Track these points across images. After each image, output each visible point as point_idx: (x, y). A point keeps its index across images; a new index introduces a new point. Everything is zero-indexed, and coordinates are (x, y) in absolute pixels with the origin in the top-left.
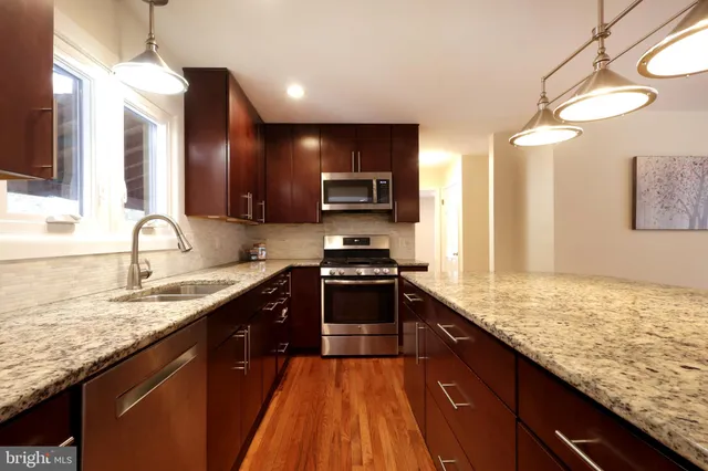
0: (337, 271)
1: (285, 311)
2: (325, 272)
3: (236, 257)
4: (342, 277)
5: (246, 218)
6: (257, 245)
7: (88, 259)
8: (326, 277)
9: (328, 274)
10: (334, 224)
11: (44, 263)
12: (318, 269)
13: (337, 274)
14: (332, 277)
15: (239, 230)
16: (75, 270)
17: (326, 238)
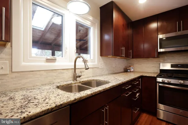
0: (166, 80)
1: (138, 94)
2: (160, 80)
3: (123, 70)
4: (169, 84)
5: (122, 56)
6: (130, 66)
7: (59, 71)
8: (159, 82)
9: (161, 81)
10: (166, 58)
11: (43, 72)
12: (155, 78)
13: (166, 82)
14: (163, 83)
15: (123, 61)
16: (55, 74)
17: (161, 64)
